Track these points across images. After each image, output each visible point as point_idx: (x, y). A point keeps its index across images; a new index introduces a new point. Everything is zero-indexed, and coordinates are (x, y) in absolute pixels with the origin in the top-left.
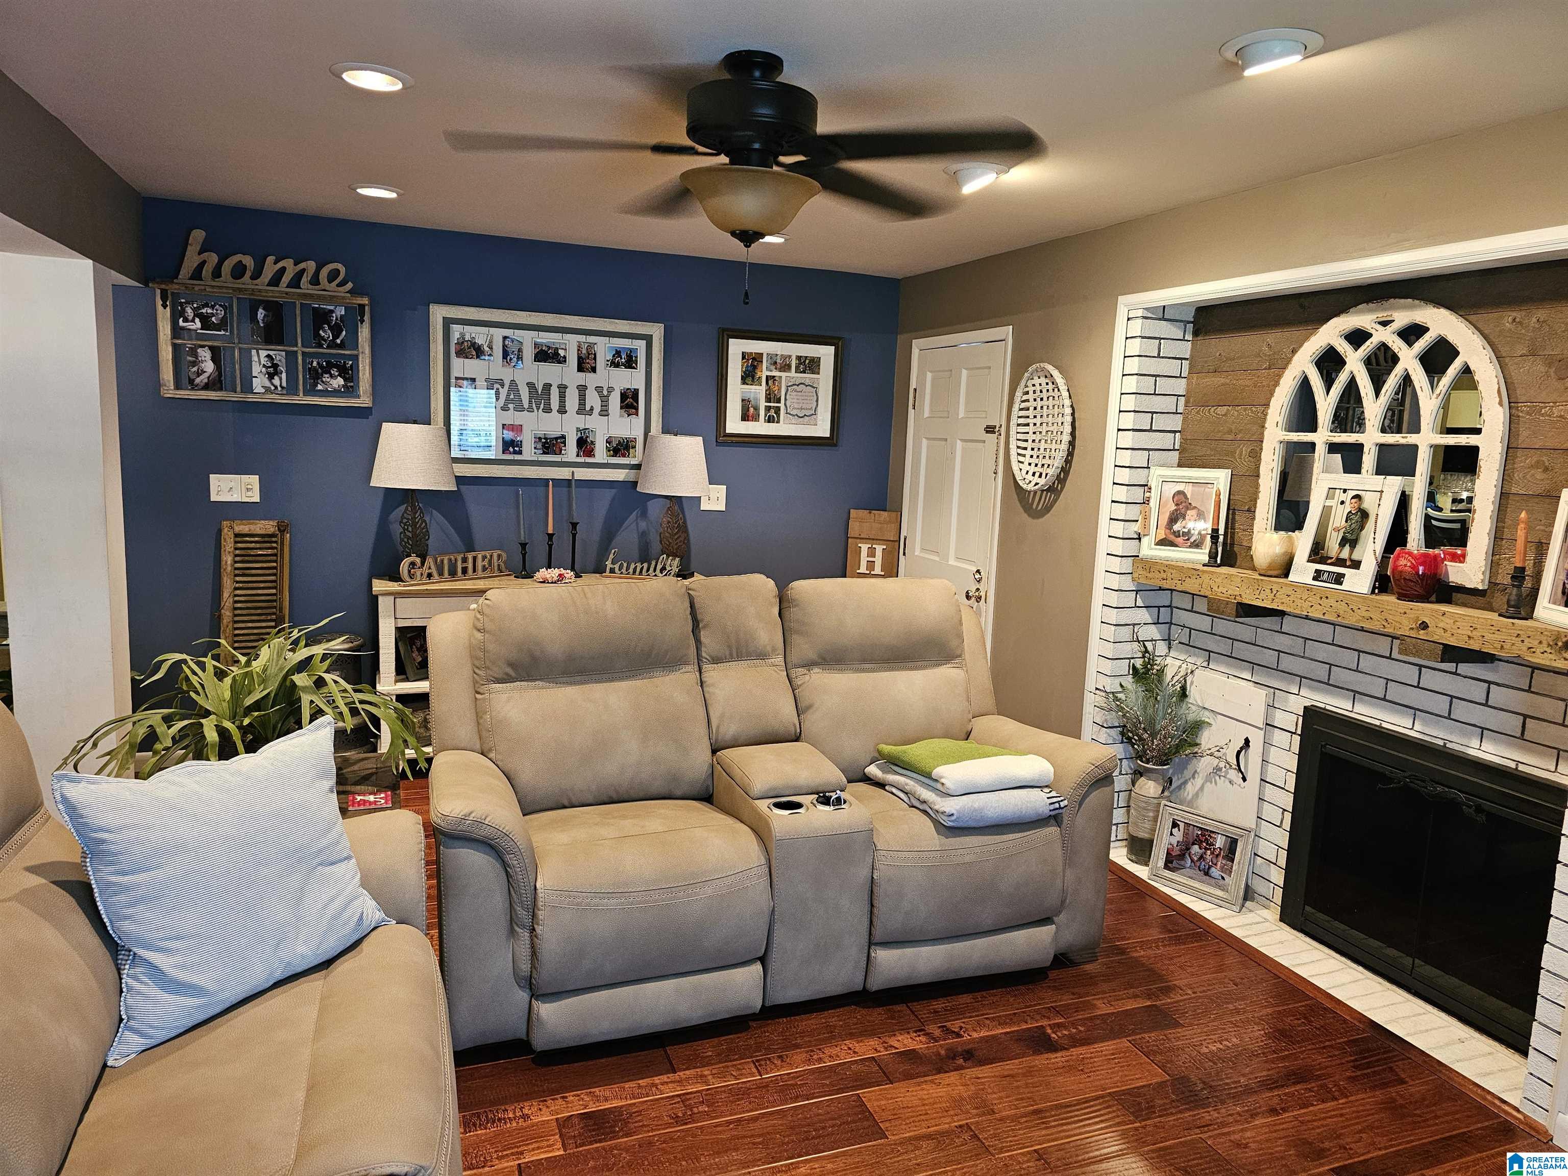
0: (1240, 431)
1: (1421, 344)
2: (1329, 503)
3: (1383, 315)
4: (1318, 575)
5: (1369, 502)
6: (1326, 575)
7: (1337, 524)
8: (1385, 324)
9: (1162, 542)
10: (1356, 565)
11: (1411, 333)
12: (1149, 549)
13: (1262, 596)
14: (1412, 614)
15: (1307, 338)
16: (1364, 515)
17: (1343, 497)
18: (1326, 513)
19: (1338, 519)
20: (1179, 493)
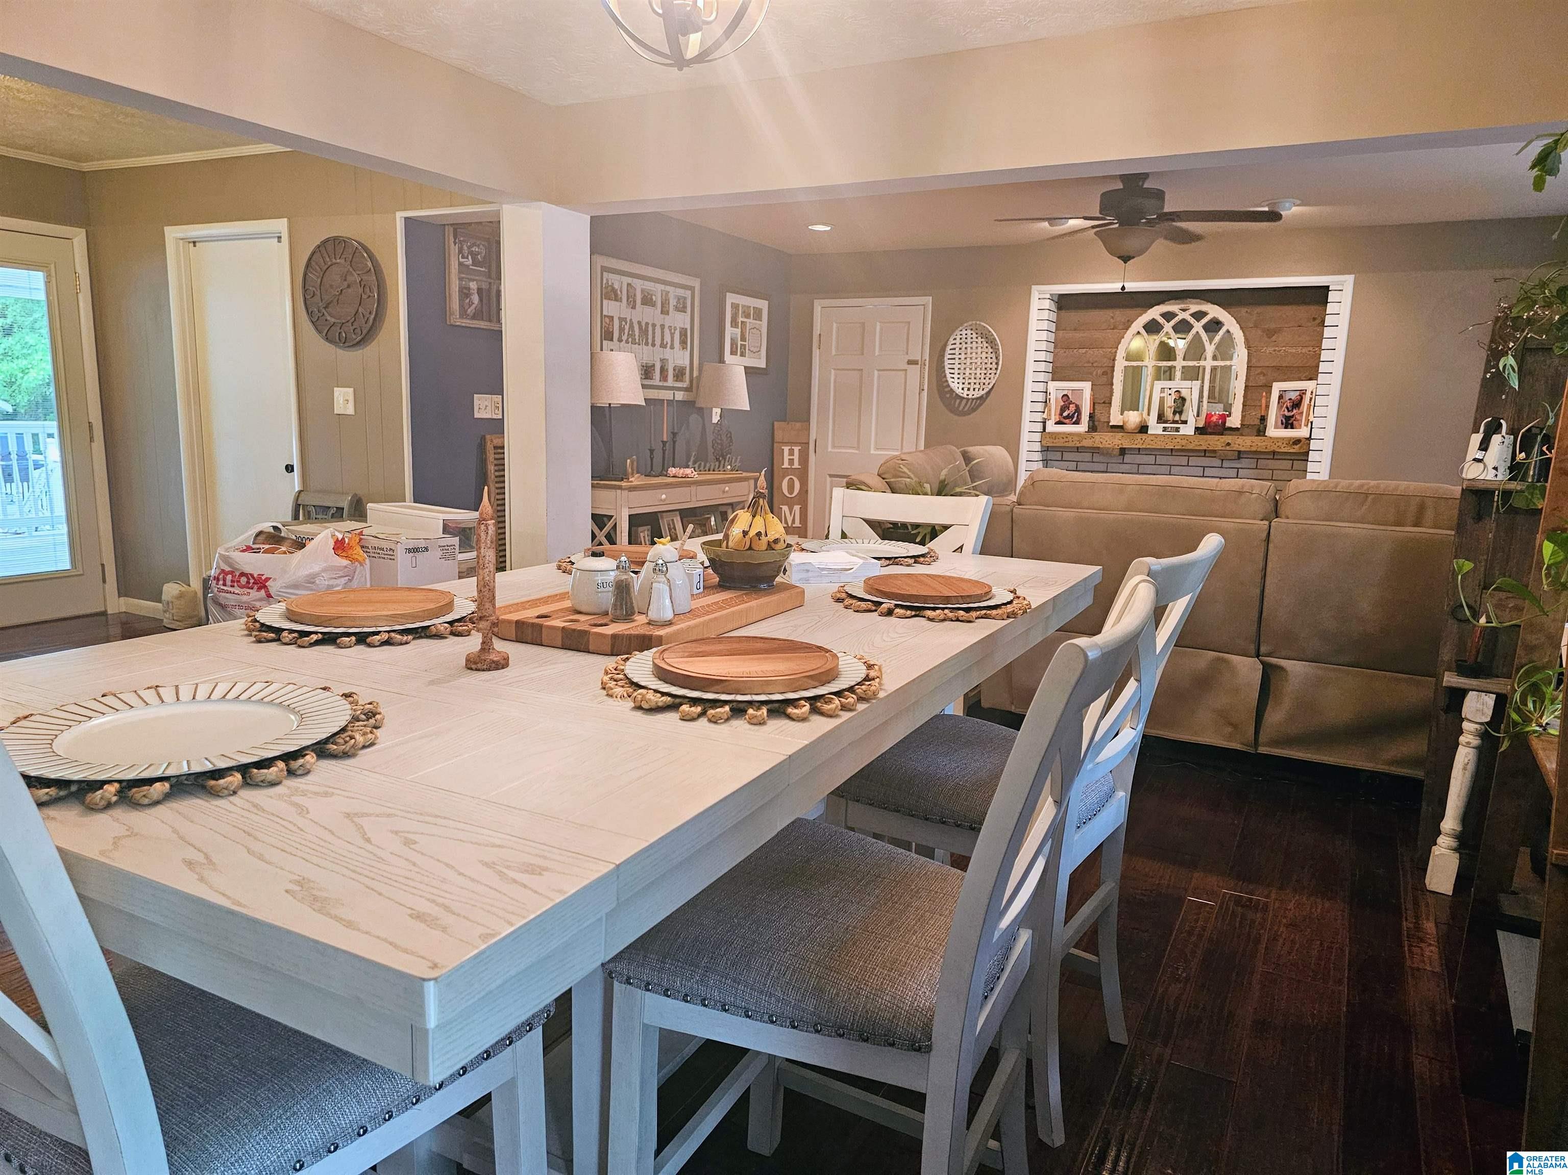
0: (1096, 362)
1: (1205, 321)
2: (1162, 395)
3: (1183, 306)
4: (1165, 429)
5: (1185, 393)
6: (1169, 429)
7: (1169, 404)
8: (1184, 310)
9: (1059, 423)
10: (1185, 422)
11: (1199, 316)
12: (1051, 427)
13: (1135, 442)
14: (1222, 440)
15: (1141, 315)
16: (1183, 400)
17: (1170, 392)
18: (1162, 400)
19: (1170, 402)
20: (1064, 396)
